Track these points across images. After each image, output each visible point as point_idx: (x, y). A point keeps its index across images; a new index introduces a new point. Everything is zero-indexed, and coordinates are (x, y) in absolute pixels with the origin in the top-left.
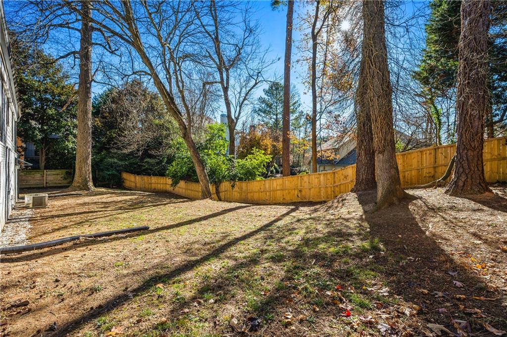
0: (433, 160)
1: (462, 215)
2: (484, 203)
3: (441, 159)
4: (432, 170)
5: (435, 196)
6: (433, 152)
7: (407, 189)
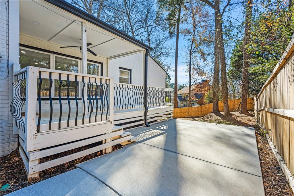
0: (233, 103)
1: (243, 117)
2: (247, 115)
3: (236, 103)
4: (233, 106)
5: (237, 114)
6: (234, 101)
7: (231, 112)
